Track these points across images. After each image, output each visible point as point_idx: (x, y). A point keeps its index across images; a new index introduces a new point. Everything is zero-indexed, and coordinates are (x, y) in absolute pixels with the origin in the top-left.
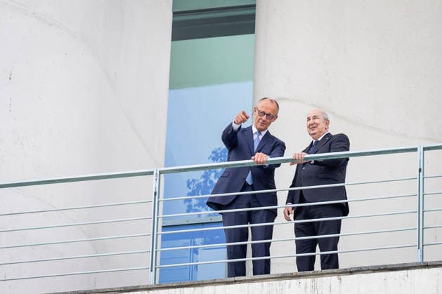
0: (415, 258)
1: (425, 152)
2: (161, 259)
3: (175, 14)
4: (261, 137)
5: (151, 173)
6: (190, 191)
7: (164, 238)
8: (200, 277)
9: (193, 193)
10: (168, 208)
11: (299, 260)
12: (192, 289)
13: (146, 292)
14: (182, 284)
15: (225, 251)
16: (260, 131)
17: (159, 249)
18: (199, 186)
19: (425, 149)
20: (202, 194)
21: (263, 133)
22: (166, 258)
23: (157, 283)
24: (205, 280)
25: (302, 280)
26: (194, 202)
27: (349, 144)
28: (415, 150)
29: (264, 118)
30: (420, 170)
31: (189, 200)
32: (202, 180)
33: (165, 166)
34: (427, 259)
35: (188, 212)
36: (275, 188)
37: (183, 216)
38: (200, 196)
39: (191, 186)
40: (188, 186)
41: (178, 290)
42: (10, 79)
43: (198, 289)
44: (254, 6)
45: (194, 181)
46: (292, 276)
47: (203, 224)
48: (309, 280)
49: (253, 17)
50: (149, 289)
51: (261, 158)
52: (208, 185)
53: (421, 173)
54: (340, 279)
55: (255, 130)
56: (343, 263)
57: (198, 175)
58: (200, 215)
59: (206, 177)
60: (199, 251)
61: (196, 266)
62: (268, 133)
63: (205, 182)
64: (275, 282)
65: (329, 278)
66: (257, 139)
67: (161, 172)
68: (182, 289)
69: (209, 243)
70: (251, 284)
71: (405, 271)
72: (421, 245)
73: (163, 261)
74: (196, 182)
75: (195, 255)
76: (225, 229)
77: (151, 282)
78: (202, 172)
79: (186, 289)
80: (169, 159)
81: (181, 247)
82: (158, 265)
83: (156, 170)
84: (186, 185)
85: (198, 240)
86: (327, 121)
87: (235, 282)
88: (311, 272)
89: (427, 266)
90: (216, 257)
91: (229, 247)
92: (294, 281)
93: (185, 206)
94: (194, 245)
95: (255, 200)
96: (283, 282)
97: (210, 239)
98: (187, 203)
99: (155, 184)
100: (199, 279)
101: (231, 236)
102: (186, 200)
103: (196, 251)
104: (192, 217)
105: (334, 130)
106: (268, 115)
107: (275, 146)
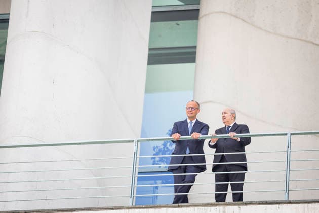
0: (284, 198)
1: (292, 136)
2: (137, 191)
3: (150, 49)
4: (193, 124)
5: (133, 141)
6: (155, 152)
7: (139, 179)
8: (158, 203)
9: (157, 154)
10: (142, 162)
11: (217, 195)
12: (154, 209)
13: (127, 210)
14: (148, 206)
16: (191, 120)
17: (136, 186)
18: (160, 150)
19: (291, 134)
20: (162, 155)
21: (194, 121)
22: (139, 191)
23: (134, 205)
24: (161, 204)
25: (218, 207)
26: (157, 159)
27: (248, 129)
28: (286, 134)
29: (190, 110)
30: (288, 147)
31: (154, 158)
32: (162, 146)
33: (141, 137)
34: (291, 198)
35: (153, 165)
36: (204, 153)
37: (150, 167)
38: (161, 156)
39: (156, 150)
40: (154, 150)
41: (146, 209)
42: (53, 83)
43: (157, 210)
44: (195, 47)
45: (157, 147)
46: (212, 205)
47: (162, 172)
48: (221, 208)
49: (195, 53)
50: (128, 208)
51: (196, 136)
52: (166, 149)
53: (289, 148)
54: (240, 208)
55: (189, 121)
56: (245, 199)
57: (160, 144)
58: (160, 167)
59: (165, 145)
60: (159, 188)
61: (157, 196)
62: (197, 120)
63: (164, 148)
64: (202, 208)
65: (233, 207)
66: (190, 126)
67: (138, 141)
68: (148, 209)
69: (165, 184)
70: (188, 208)
71: (278, 205)
72: (287, 191)
73: (138, 192)
74: (159, 148)
75: (156, 190)
76: (174, 176)
77: (130, 204)
78: (162, 142)
79: (150, 209)
80: (143, 133)
81: (148, 185)
82: (135, 195)
83: (136, 140)
84: (153, 149)
85: (159, 181)
87: (179, 206)
88: (223, 203)
89: (290, 203)
90: (168, 192)
92: (213, 208)
93: (152, 161)
94: (156, 184)
96: (206, 208)
97: (165, 181)
98: (153, 160)
99: (135, 148)
102: (152, 158)
103: (157, 187)
104: (156, 168)
105: (239, 122)
107: (202, 128)
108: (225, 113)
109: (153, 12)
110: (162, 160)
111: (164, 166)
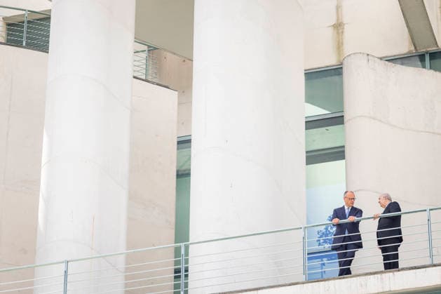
0: (428, 262)
3: (307, 152)
4: (349, 210)
5: (301, 228)
6: (319, 236)
7: (309, 259)
8: (326, 277)
9: (321, 237)
11: (386, 264)
12: (324, 282)
15: (338, 264)
16: (348, 207)
17: (307, 264)
18: (323, 234)
19: (431, 210)
20: (325, 237)
21: (350, 208)
23: (307, 280)
26: (322, 241)
28: (426, 210)
31: (319, 240)
33: (307, 224)
34: (435, 262)
35: (319, 245)
36: (359, 232)
37: (316, 248)
39: (320, 233)
41: (317, 283)
44: (343, 147)
45: (321, 231)
49: (344, 152)
50: (303, 283)
51: (352, 218)
52: (328, 232)
53: (429, 221)
54: (394, 274)
55: (346, 207)
58: (325, 247)
59: (326, 229)
60: (326, 264)
61: (325, 271)
62: (353, 207)
63: (326, 231)
65: (389, 274)
66: (347, 211)
67: (305, 228)
68: (319, 283)
71: (425, 269)
72: (431, 256)
73: (309, 269)
75: (324, 266)
77: (304, 280)
78: (324, 227)
79: (321, 282)
80: (308, 222)
81: (317, 263)
82: (307, 272)
83: (303, 227)
84: (317, 233)
85: (325, 259)
89: (435, 266)
90: (335, 267)
91: (339, 262)
93: (317, 243)
94: (323, 261)
95: (350, 238)
97: (330, 258)
99: (303, 233)
103: (324, 264)
104: (321, 248)
107: (357, 212)
109: (306, 122)
110: (325, 242)
111: (328, 246)
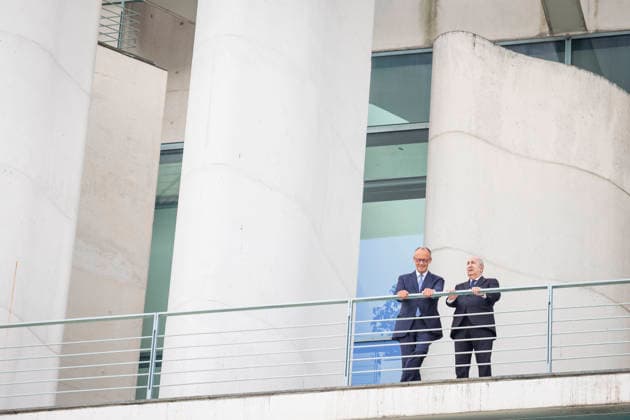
0: (546, 371)
1: (553, 289)
3: (366, 182)
4: (423, 279)
5: (347, 302)
6: (375, 316)
7: (356, 351)
9: (378, 318)
10: (359, 328)
11: (458, 369)
12: (376, 390)
13: (341, 392)
14: (369, 386)
15: (400, 362)
16: (422, 273)
17: (352, 360)
18: (382, 312)
19: (553, 287)
20: (385, 318)
21: (425, 274)
22: (356, 366)
23: (350, 385)
24: (385, 383)
25: (460, 385)
26: (378, 324)
28: (546, 288)
29: (421, 263)
31: (375, 323)
32: (384, 308)
33: (357, 297)
34: (554, 371)
35: (374, 331)
36: (438, 315)
37: (369, 335)
38: (383, 320)
39: (376, 312)
40: (374, 312)
41: (365, 390)
43: (381, 390)
45: (378, 308)
46: (452, 382)
48: (464, 385)
49: (424, 185)
50: (343, 389)
51: (429, 292)
52: (389, 311)
53: (550, 306)
54: (488, 384)
55: (418, 274)
56: (494, 373)
57: (381, 305)
58: (382, 334)
59: (387, 305)
60: (383, 362)
61: (379, 373)
62: (429, 273)
63: (387, 309)
65: (479, 384)
67: (354, 301)
68: (369, 390)
69: (389, 356)
71: (538, 380)
72: (550, 360)
73: (354, 368)
74: (380, 309)
75: (378, 364)
77: (345, 384)
78: (385, 302)
81: (369, 358)
82: (351, 372)
83: (350, 300)
84: (372, 311)
85: (381, 354)
86: (482, 266)
87: (409, 385)
89: (554, 376)
90: (394, 367)
92: (453, 386)
93: (372, 328)
94: (378, 357)
95: (423, 324)
97: (389, 352)
98: (373, 325)
99: (349, 310)
100: (381, 382)
101: (405, 350)
102: (372, 323)
103: (379, 361)
104: (377, 336)
106: (423, 260)
107: (436, 282)
108: (473, 262)
109: (368, 134)
110: (384, 325)
111: (388, 333)
